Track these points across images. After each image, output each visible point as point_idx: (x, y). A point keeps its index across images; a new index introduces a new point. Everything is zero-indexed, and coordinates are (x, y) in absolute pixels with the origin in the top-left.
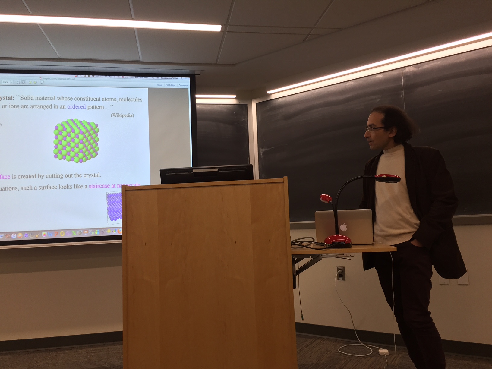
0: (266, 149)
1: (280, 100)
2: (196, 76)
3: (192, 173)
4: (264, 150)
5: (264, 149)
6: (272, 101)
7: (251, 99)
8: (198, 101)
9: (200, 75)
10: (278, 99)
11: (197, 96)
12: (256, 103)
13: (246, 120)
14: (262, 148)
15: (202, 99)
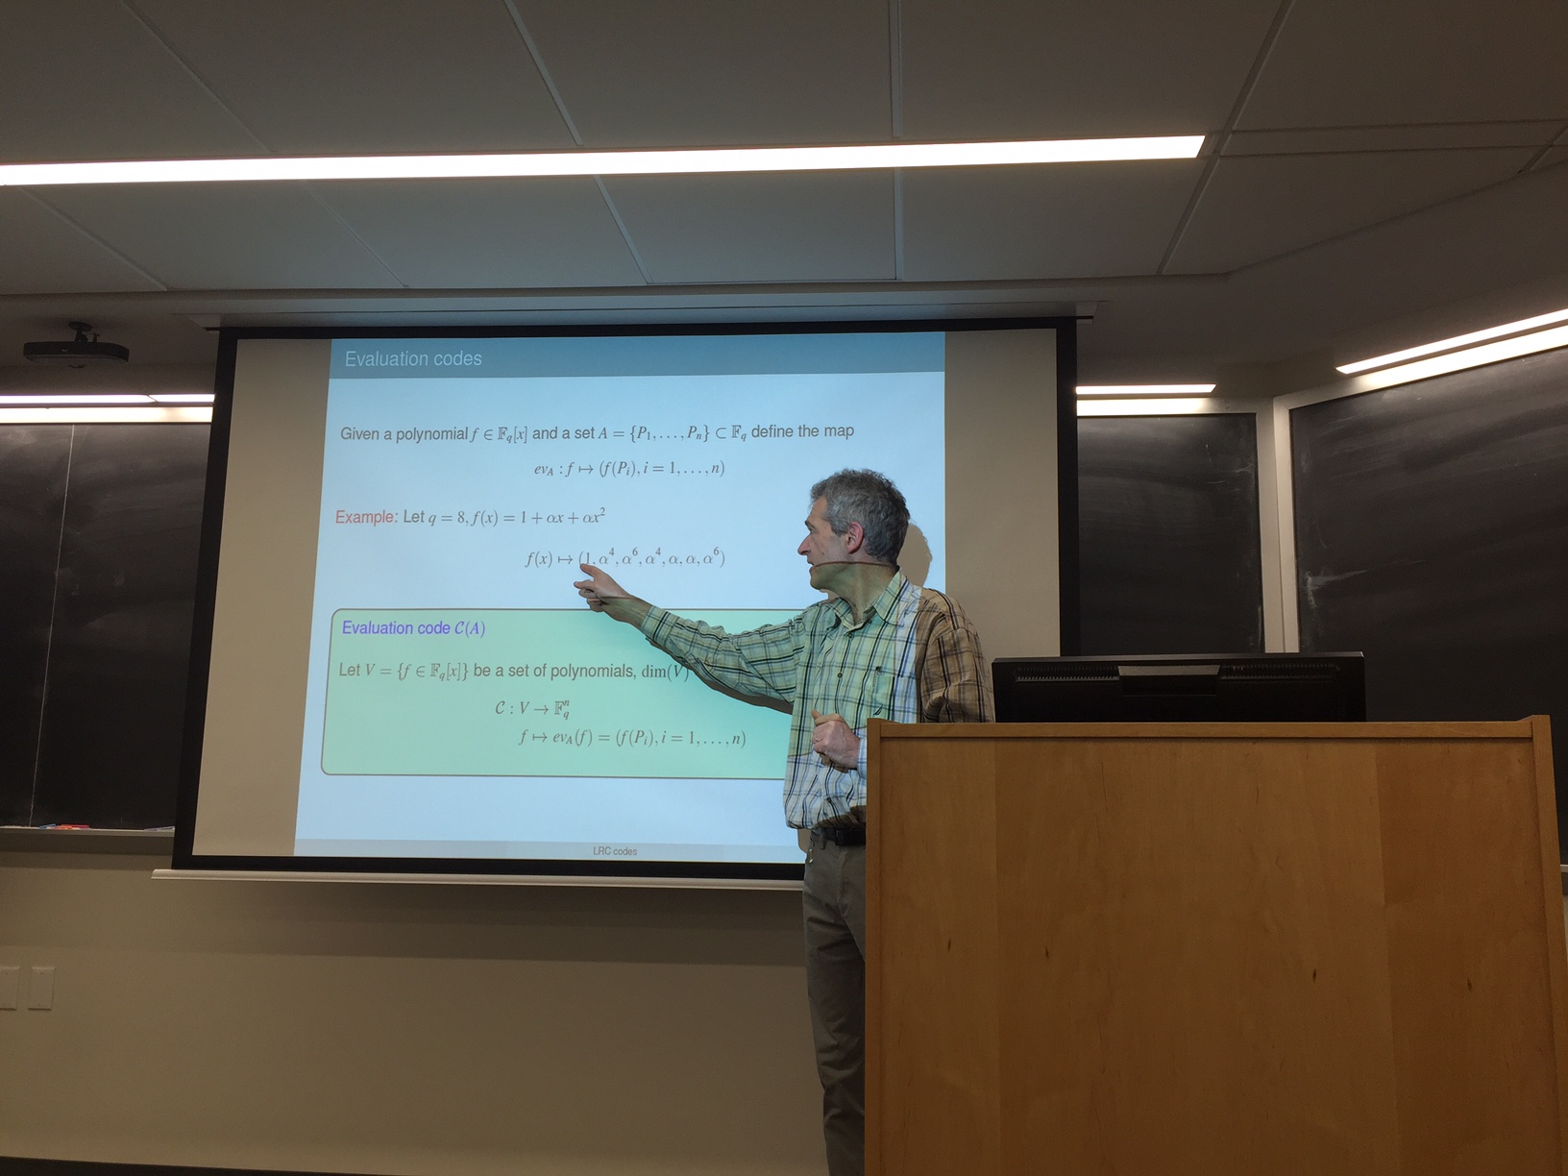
0: (1332, 578)
1: (1387, 395)
2: (1079, 321)
3: (1116, 678)
4: (1322, 580)
5: (1318, 578)
6: (1357, 399)
7: (1270, 393)
8: (1083, 408)
9: (1091, 317)
10: (1380, 393)
11: (1080, 390)
12: (1291, 411)
13: (1248, 470)
14: (1314, 574)
15: (1098, 402)
